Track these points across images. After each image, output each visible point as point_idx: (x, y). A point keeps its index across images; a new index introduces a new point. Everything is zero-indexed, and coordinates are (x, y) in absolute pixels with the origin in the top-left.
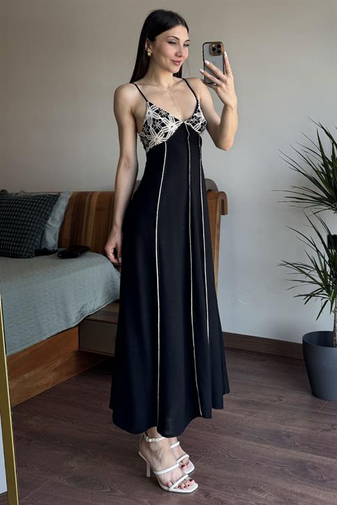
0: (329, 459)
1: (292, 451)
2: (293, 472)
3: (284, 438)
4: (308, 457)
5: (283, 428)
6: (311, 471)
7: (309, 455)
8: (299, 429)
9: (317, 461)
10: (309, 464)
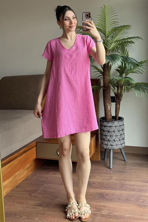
0: (112, 191)
1: (97, 189)
2: (99, 198)
3: (92, 184)
4: (104, 191)
6: (106, 196)
8: (98, 180)
9: (108, 192)
10: (104, 194)
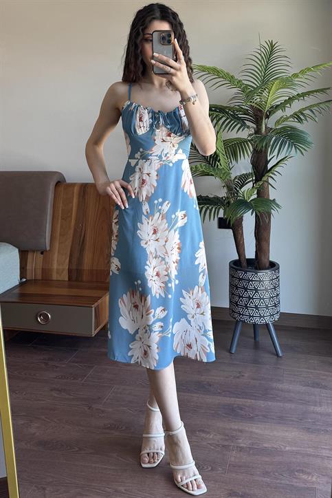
0: (249, 401)
1: (219, 397)
2: (226, 414)
3: (207, 387)
5: (203, 378)
6: (239, 411)
7: (233, 399)
8: (215, 378)
9: (241, 403)
10: (235, 406)
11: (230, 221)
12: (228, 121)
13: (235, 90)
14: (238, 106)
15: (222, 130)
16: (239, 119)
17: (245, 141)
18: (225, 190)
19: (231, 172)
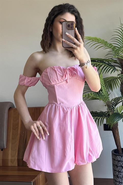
11: (110, 126)
12: (105, 67)
13: (109, 50)
14: (111, 58)
15: (102, 72)
16: (112, 66)
17: (116, 78)
18: (106, 107)
19: (109, 97)
